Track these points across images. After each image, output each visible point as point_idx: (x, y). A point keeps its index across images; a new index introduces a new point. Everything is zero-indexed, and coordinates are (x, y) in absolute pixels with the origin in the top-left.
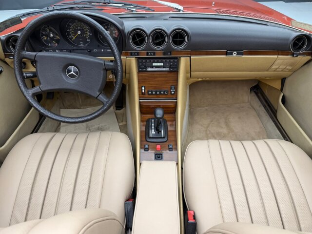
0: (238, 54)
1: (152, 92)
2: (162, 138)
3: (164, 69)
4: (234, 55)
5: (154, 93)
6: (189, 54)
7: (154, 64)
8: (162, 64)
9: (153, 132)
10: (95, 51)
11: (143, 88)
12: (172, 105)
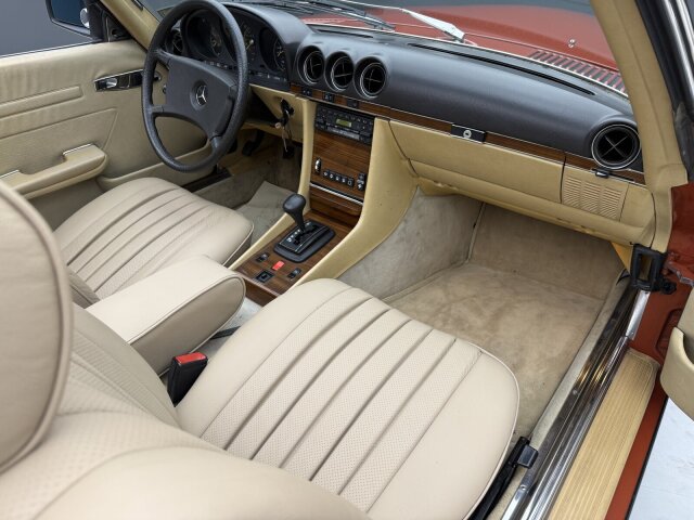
0: (474, 136)
1: (329, 174)
2: (293, 252)
3: (352, 136)
4: (466, 138)
5: (331, 176)
6: (389, 115)
8: (350, 124)
9: (290, 240)
10: (260, 75)
11: (317, 162)
12: (355, 214)
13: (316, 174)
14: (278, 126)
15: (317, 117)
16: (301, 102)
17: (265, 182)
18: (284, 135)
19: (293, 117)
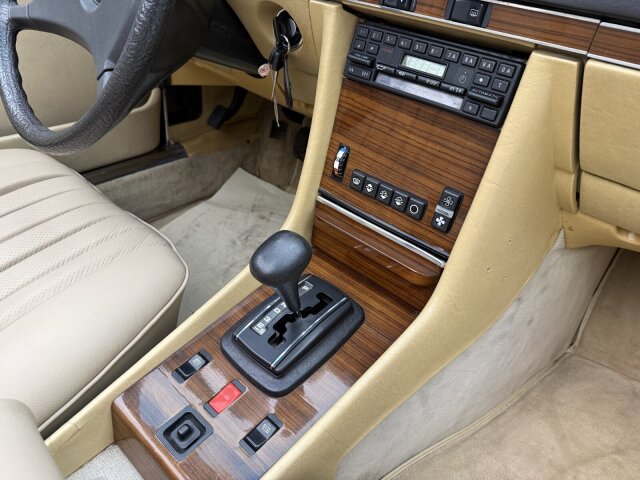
1: (364, 183)
2: (265, 366)
5: (369, 188)
7: (412, 63)
8: (438, 70)
9: (260, 328)
11: (341, 154)
12: (416, 274)
13: (334, 177)
14: (264, 70)
15: (353, 50)
16: (320, 11)
17: (240, 171)
18: (277, 98)
19: (297, 52)
